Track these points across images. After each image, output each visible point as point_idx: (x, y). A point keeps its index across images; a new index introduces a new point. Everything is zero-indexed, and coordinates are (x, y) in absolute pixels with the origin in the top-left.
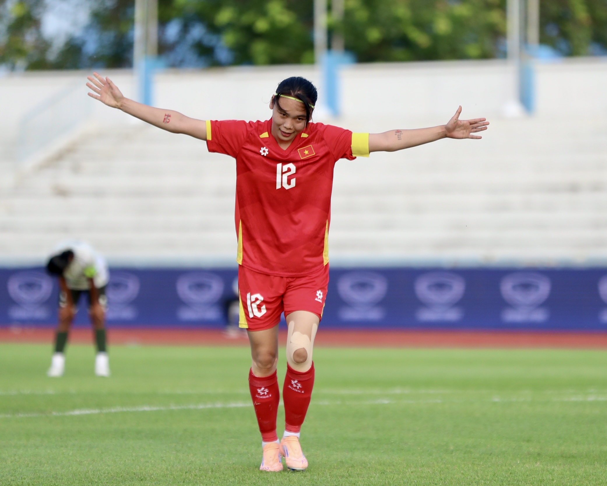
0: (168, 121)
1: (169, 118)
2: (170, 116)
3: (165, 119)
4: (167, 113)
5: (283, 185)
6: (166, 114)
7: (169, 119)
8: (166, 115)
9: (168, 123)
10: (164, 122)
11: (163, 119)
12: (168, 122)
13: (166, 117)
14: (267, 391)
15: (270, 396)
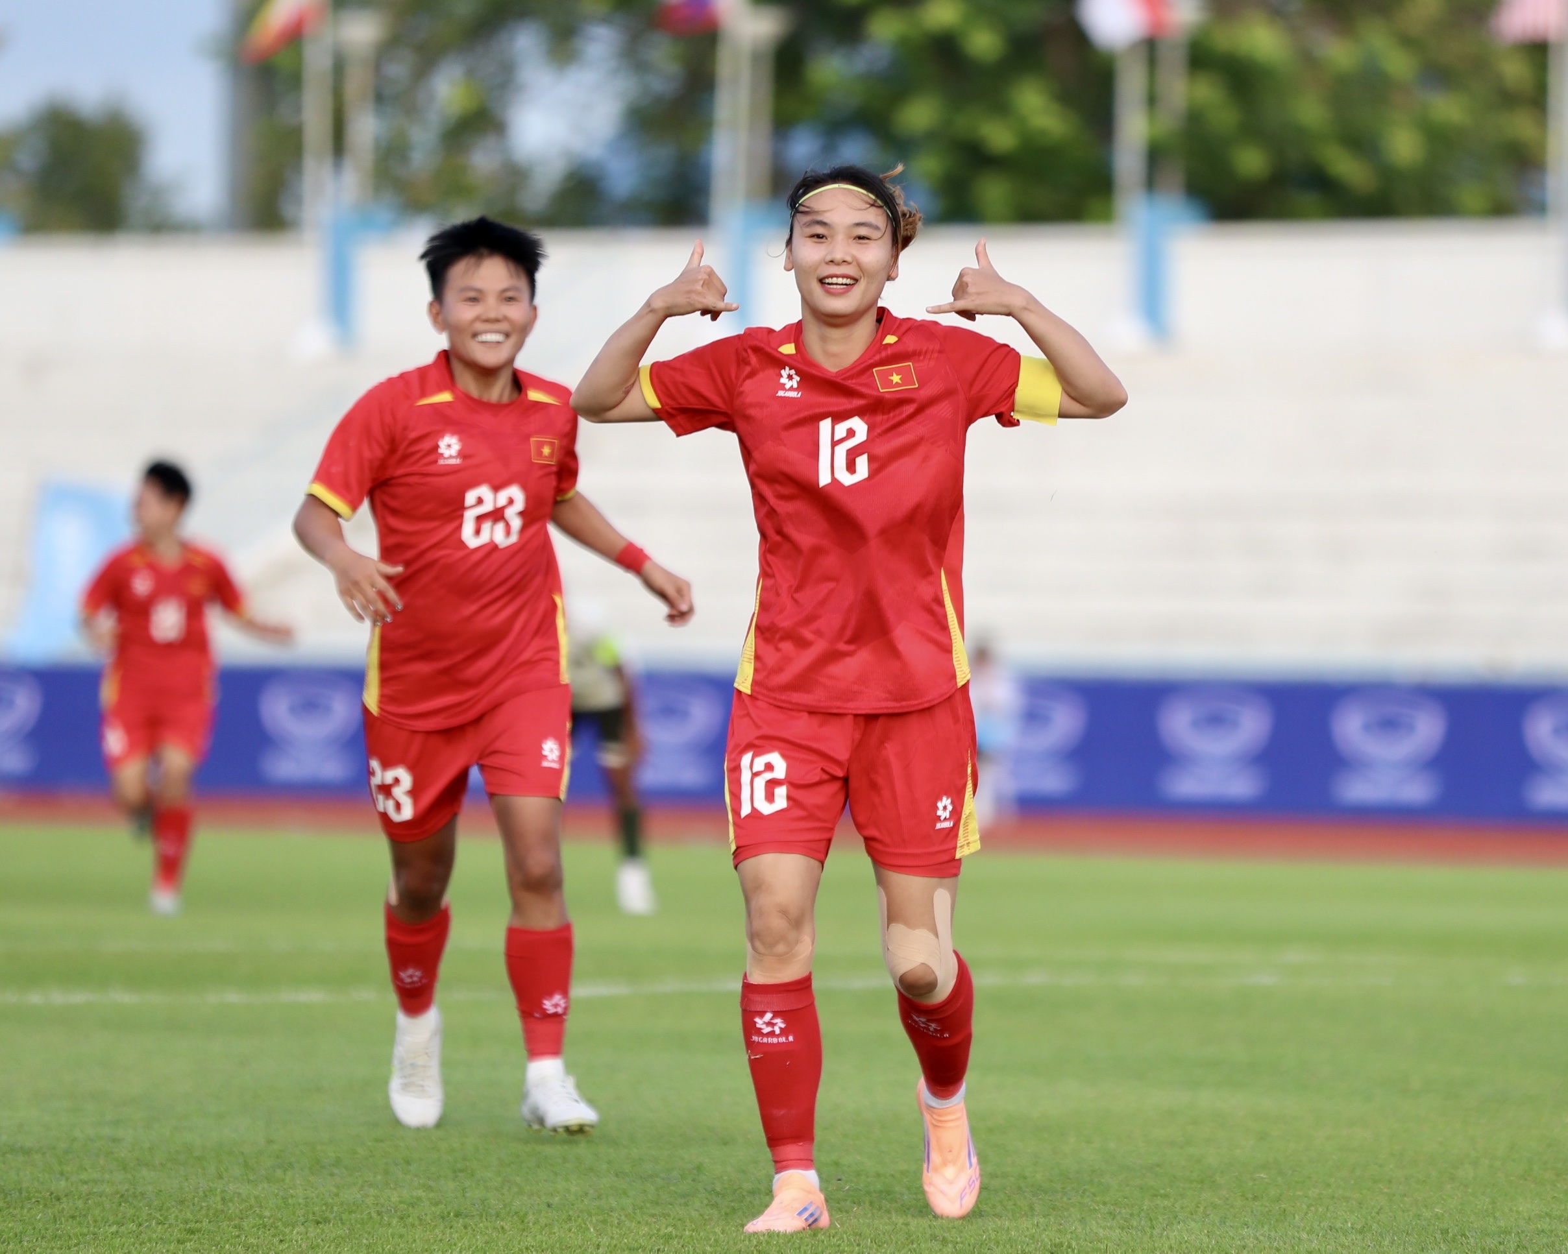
5: (837, 476)
14: (780, 1024)
15: (791, 1038)
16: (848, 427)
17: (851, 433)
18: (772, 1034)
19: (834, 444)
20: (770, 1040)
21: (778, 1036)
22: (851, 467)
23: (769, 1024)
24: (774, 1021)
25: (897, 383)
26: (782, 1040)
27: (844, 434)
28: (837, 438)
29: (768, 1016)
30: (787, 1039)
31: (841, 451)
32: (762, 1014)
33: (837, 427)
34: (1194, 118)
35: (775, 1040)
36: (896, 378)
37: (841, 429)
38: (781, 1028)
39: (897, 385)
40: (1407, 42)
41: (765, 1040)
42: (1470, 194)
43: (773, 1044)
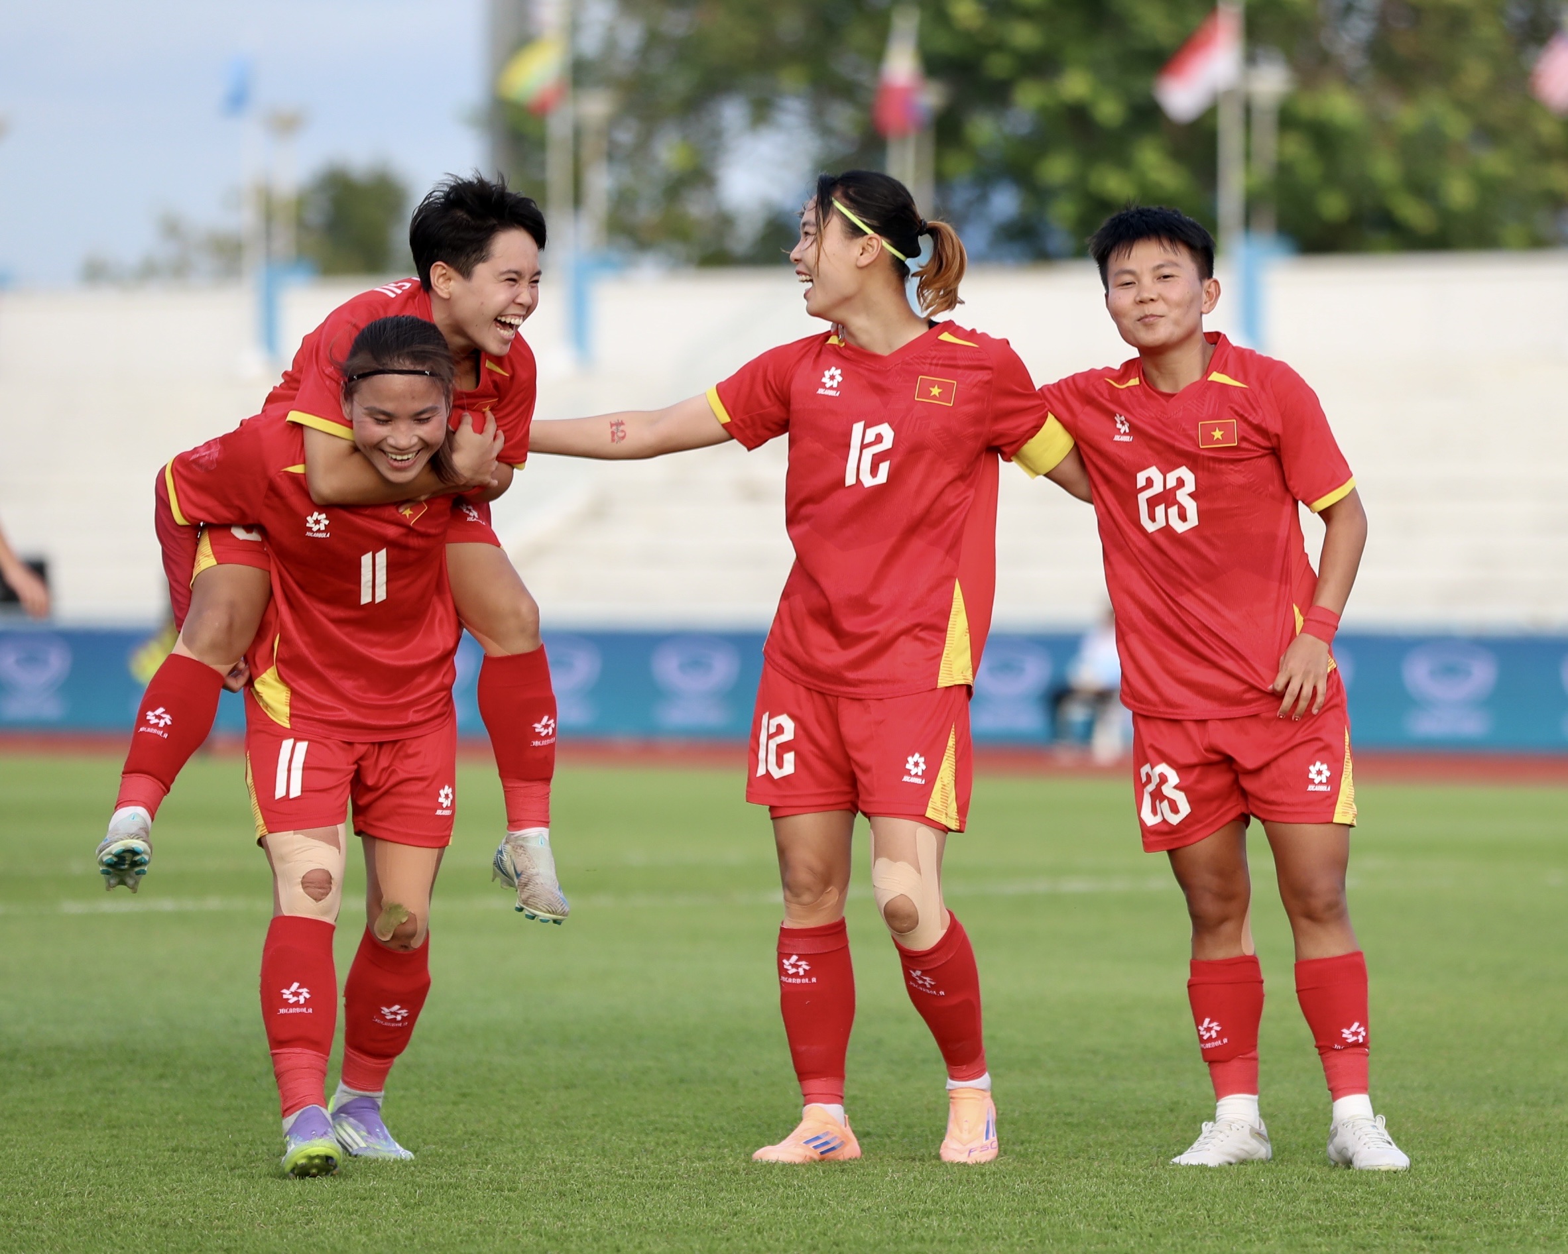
0: (621, 434)
1: (622, 428)
2: (622, 423)
3: (613, 433)
4: (614, 420)
5: (861, 477)
6: (613, 422)
7: (622, 431)
8: (612, 425)
9: (625, 440)
10: (613, 440)
11: (610, 436)
12: (623, 438)
13: (614, 428)
14: (804, 965)
15: (814, 980)
16: (878, 432)
17: (879, 439)
18: (796, 975)
19: (863, 446)
20: (794, 981)
21: (801, 977)
22: (874, 471)
23: (794, 966)
24: (799, 963)
25: (935, 395)
26: (806, 981)
27: (873, 439)
28: (866, 442)
29: (794, 958)
30: (810, 980)
31: (868, 454)
32: (789, 957)
33: (868, 431)
34: (1284, 169)
35: (798, 981)
36: (936, 391)
37: (871, 435)
38: (805, 970)
39: (934, 397)
40: (1462, 106)
41: (790, 980)
42: (1512, 230)
43: (796, 984)
